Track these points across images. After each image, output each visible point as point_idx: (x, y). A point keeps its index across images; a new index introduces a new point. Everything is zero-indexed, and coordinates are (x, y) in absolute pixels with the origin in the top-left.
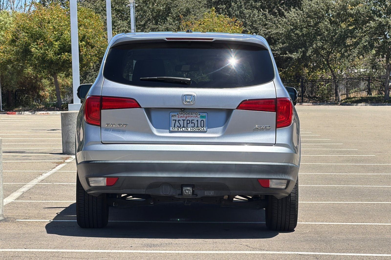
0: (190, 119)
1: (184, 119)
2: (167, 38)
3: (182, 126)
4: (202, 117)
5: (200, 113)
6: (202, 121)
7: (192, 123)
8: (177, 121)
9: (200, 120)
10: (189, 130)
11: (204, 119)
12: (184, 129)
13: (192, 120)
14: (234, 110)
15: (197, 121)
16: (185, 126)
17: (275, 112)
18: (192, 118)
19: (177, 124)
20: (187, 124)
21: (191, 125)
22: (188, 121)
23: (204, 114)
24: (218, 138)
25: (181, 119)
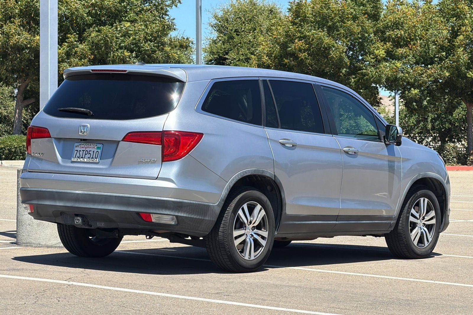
0: (88, 149)
1: (84, 149)
2: (92, 70)
3: (81, 156)
4: (98, 148)
5: (97, 144)
6: (97, 152)
7: (89, 154)
8: (78, 152)
9: (96, 151)
10: (85, 160)
11: (99, 151)
12: (82, 159)
13: (90, 151)
14: (120, 142)
15: (94, 152)
16: (83, 157)
17: (160, 145)
18: (90, 149)
19: (78, 155)
20: (85, 154)
21: (88, 155)
22: (87, 152)
23: (100, 146)
24: (106, 169)
25: (82, 149)
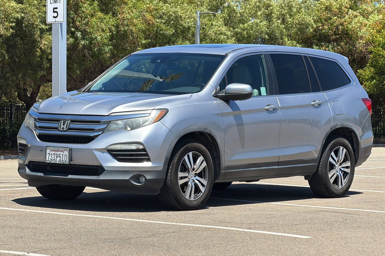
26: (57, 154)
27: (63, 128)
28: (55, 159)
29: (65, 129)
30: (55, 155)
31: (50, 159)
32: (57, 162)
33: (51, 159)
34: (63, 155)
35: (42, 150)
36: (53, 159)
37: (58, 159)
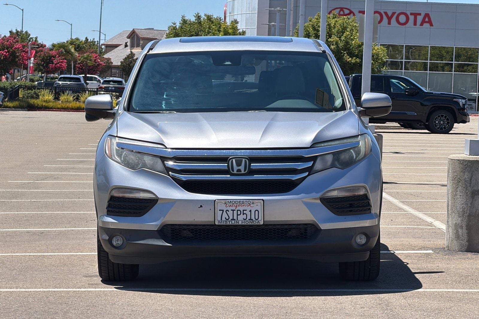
26: (238, 211)
27: (239, 170)
28: (235, 218)
29: (243, 172)
30: (235, 212)
31: (224, 219)
32: (240, 223)
33: (227, 218)
34: (250, 211)
35: (201, 206)
36: (231, 218)
37: (241, 217)
